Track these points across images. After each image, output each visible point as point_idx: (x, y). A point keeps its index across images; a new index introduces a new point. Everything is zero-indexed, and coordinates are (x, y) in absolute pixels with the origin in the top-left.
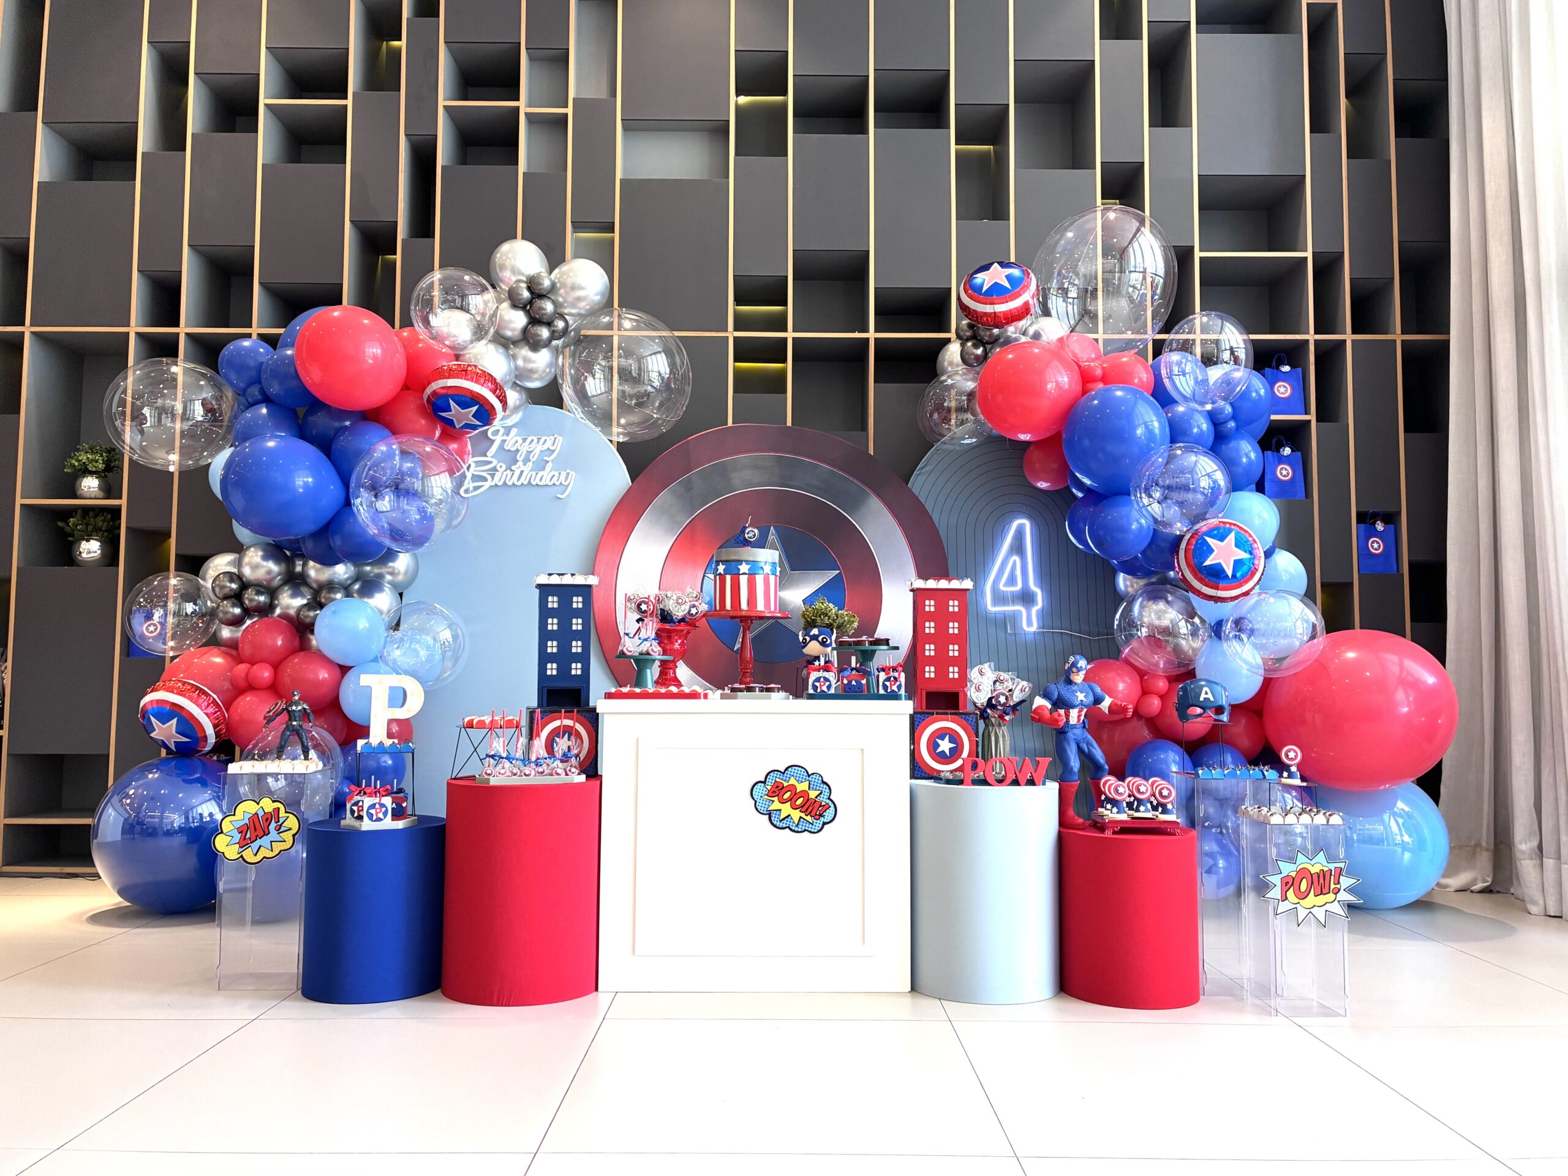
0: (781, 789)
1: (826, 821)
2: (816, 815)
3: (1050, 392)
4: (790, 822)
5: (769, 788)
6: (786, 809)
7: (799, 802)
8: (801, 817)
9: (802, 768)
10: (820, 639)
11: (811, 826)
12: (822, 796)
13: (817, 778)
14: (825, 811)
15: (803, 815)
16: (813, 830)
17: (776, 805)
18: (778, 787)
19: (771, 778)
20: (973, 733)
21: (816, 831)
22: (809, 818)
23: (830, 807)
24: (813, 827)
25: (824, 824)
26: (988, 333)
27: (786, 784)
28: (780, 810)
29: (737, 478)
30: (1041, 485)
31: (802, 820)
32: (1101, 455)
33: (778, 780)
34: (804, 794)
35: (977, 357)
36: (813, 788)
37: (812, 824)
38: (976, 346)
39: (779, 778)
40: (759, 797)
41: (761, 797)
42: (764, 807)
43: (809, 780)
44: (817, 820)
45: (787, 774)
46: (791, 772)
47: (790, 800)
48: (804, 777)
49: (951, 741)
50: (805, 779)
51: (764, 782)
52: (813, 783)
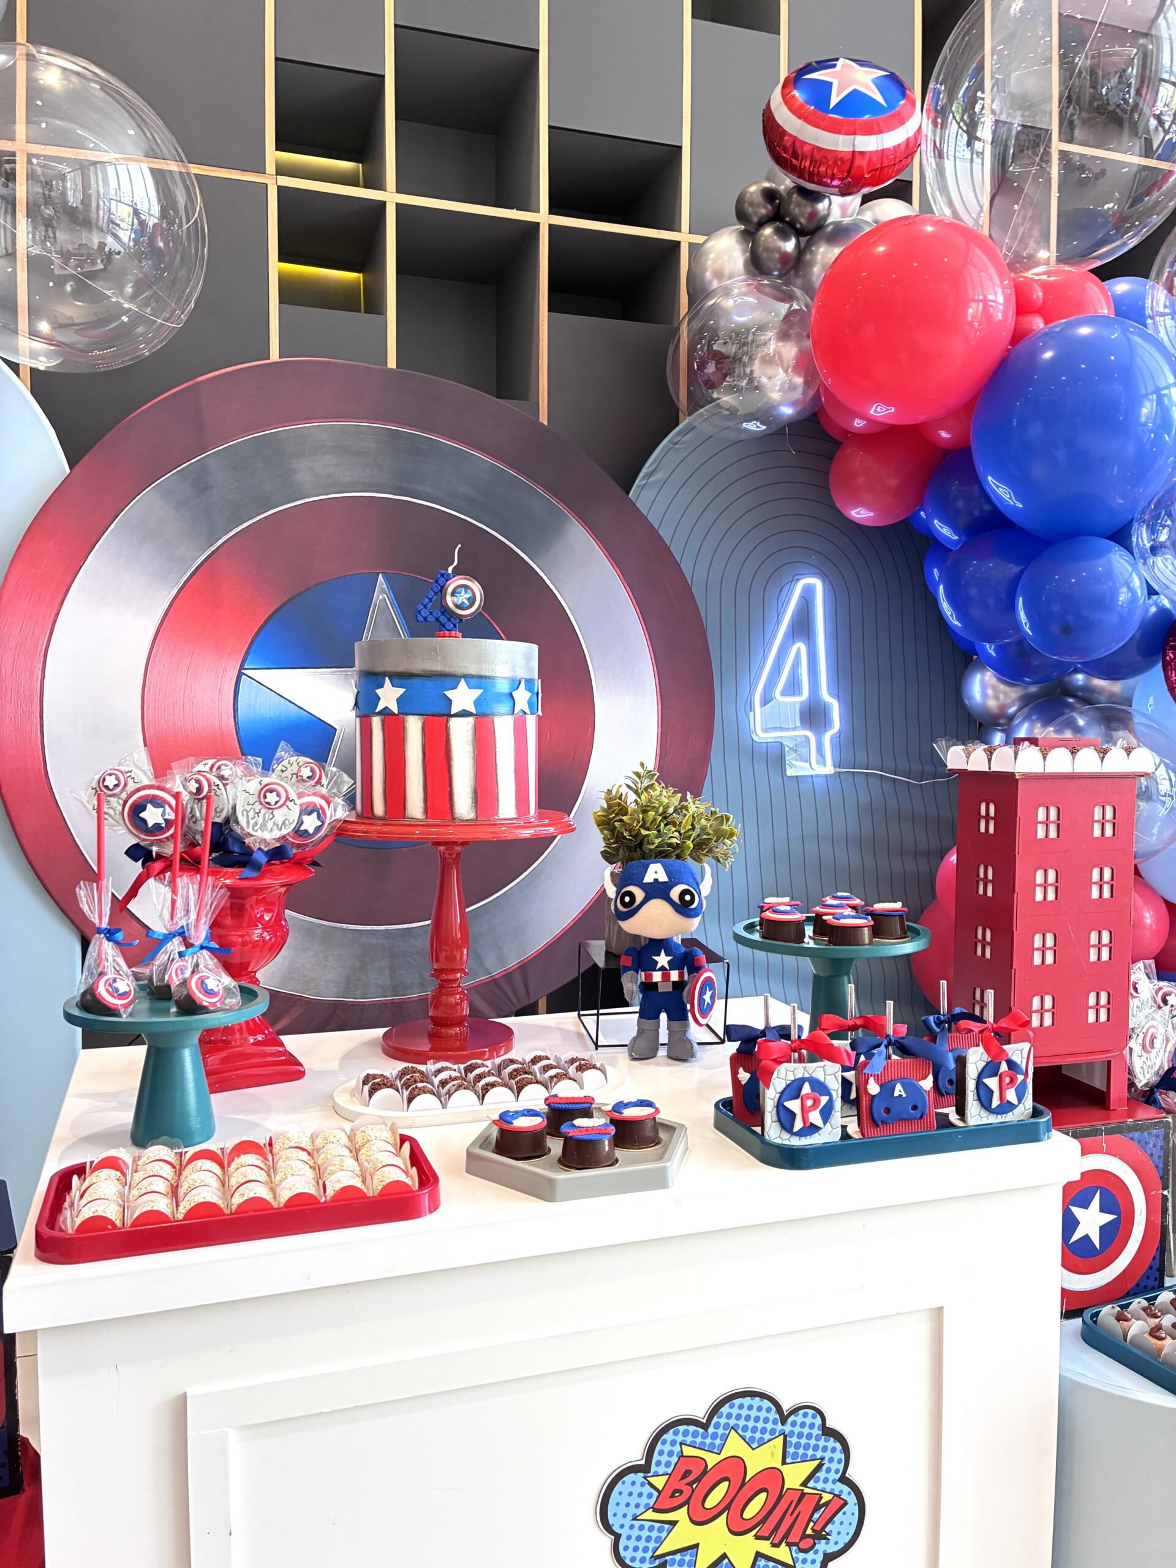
0: (698, 1480)
1: (831, 1548)
2: (804, 1536)
3: (971, 324)
5: (659, 1482)
6: (714, 1539)
7: (753, 1509)
8: (759, 1555)
9: (763, 1396)
12: (821, 1475)
13: (808, 1420)
14: (830, 1520)
15: (765, 1547)
17: (685, 1533)
18: (688, 1473)
19: (667, 1448)
20: (1156, 1176)
22: (783, 1553)
23: (845, 1503)
25: (829, 1558)
27: (712, 1460)
28: (696, 1546)
30: (858, 513)
33: (688, 1451)
34: (769, 1479)
35: (784, 257)
36: (794, 1455)
38: (783, 235)
39: (693, 1445)
40: (628, 1522)
41: (635, 1518)
42: (646, 1550)
43: (783, 1433)
44: (806, 1551)
45: (717, 1425)
46: (729, 1416)
47: (728, 1508)
48: (769, 1426)
49: (1103, 1209)
50: (773, 1431)
51: (644, 1469)
52: (794, 1440)
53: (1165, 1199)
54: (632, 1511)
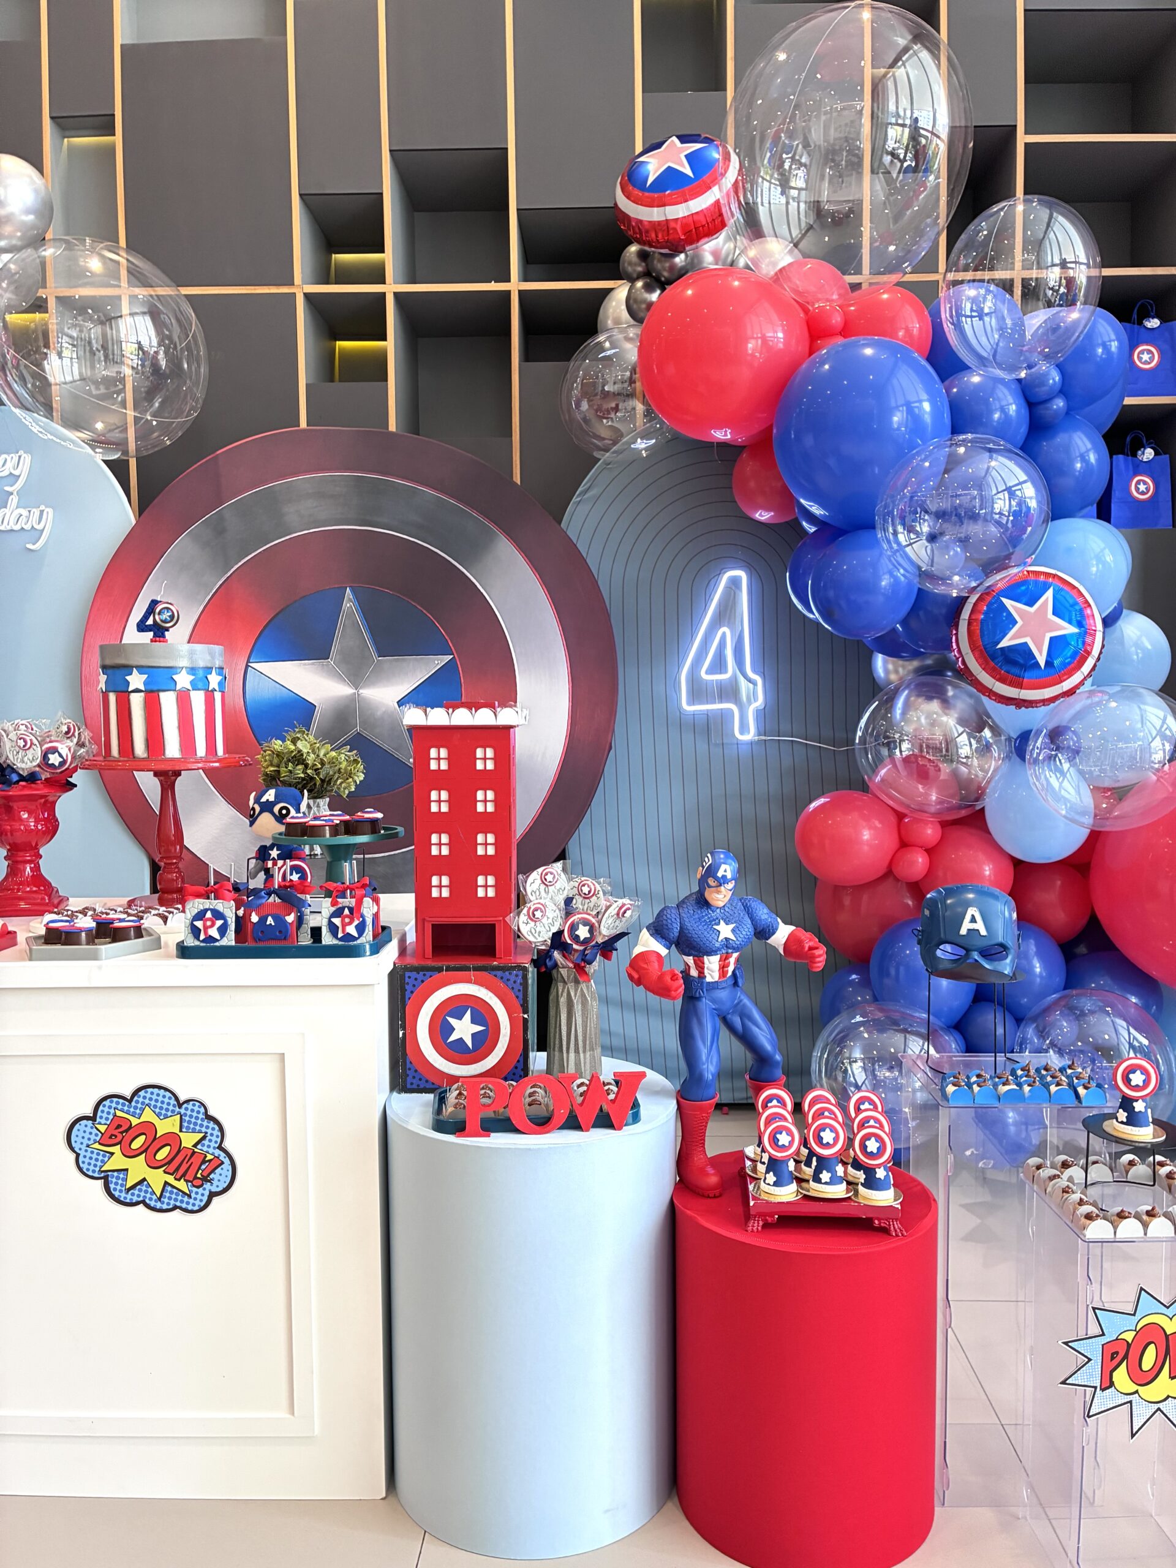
0: (126, 1131)
1: (214, 1189)
2: (196, 1178)
4: (146, 1192)
5: (103, 1128)
6: (138, 1168)
7: (162, 1154)
8: (166, 1183)
9: (166, 1089)
10: (276, 809)
11: (186, 1199)
12: (206, 1142)
13: (196, 1108)
14: (213, 1171)
15: (170, 1179)
16: (190, 1207)
17: (118, 1161)
18: (119, 1126)
20: (517, 1004)
21: (196, 1208)
22: (182, 1185)
23: (222, 1163)
24: (192, 1201)
25: (212, 1195)
26: (667, 265)
27: (134, 1121)
28: (127, 1170)
29: (292, 512)
30: (761, 515)
31: (169, 1188)
32: (832, 462)
33: (119, 1113)
34: (171, 1139)
35: (650, 306)
36: (188, 1128)
37: (189, 1196)
38: (649, 288)
39: (122, 1110)
40: (84, 1147)
41: (88, 1146)
42: (95, 1166)
43: (179, 1113)
44: (198, 1187)
45: (137, 1102)
46: (145, 1098)
47: (145, 1151)
48: (171, 1108)
49: (473, 1021)
50: (173, 1111)
51: (93, 1118)
52: (187, 1118)
53: (525, 1021)
54: (86, 1142)
